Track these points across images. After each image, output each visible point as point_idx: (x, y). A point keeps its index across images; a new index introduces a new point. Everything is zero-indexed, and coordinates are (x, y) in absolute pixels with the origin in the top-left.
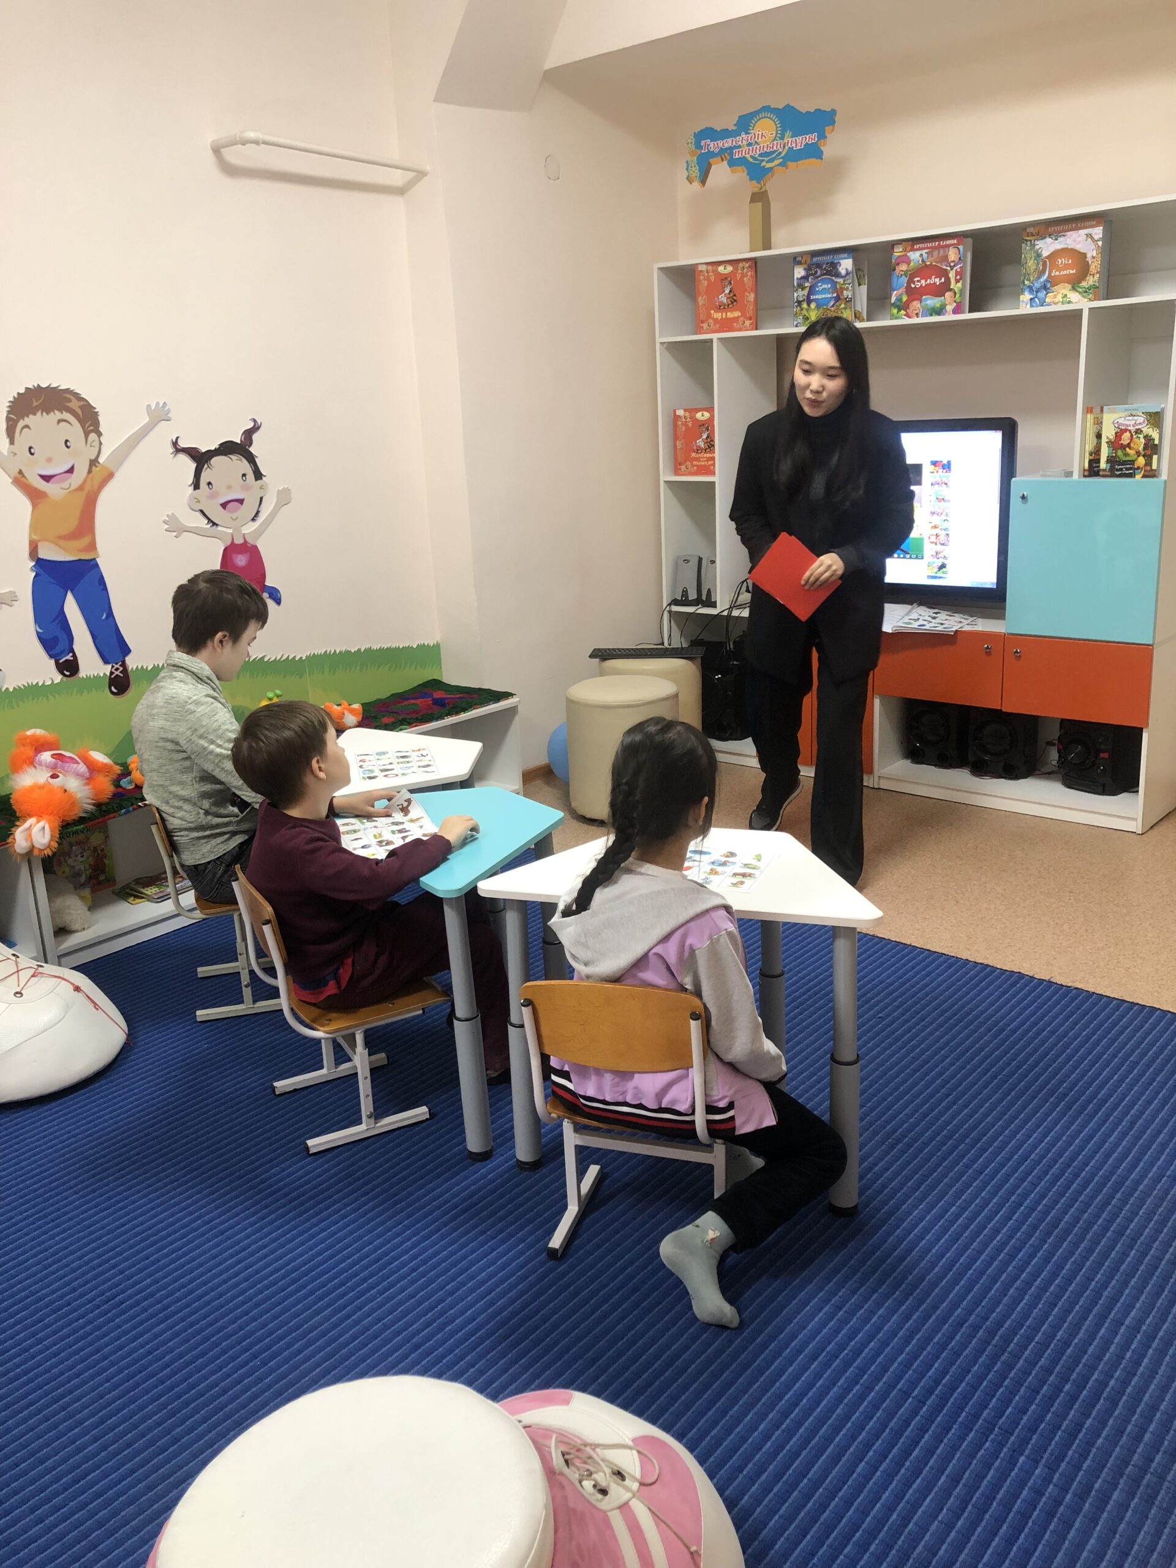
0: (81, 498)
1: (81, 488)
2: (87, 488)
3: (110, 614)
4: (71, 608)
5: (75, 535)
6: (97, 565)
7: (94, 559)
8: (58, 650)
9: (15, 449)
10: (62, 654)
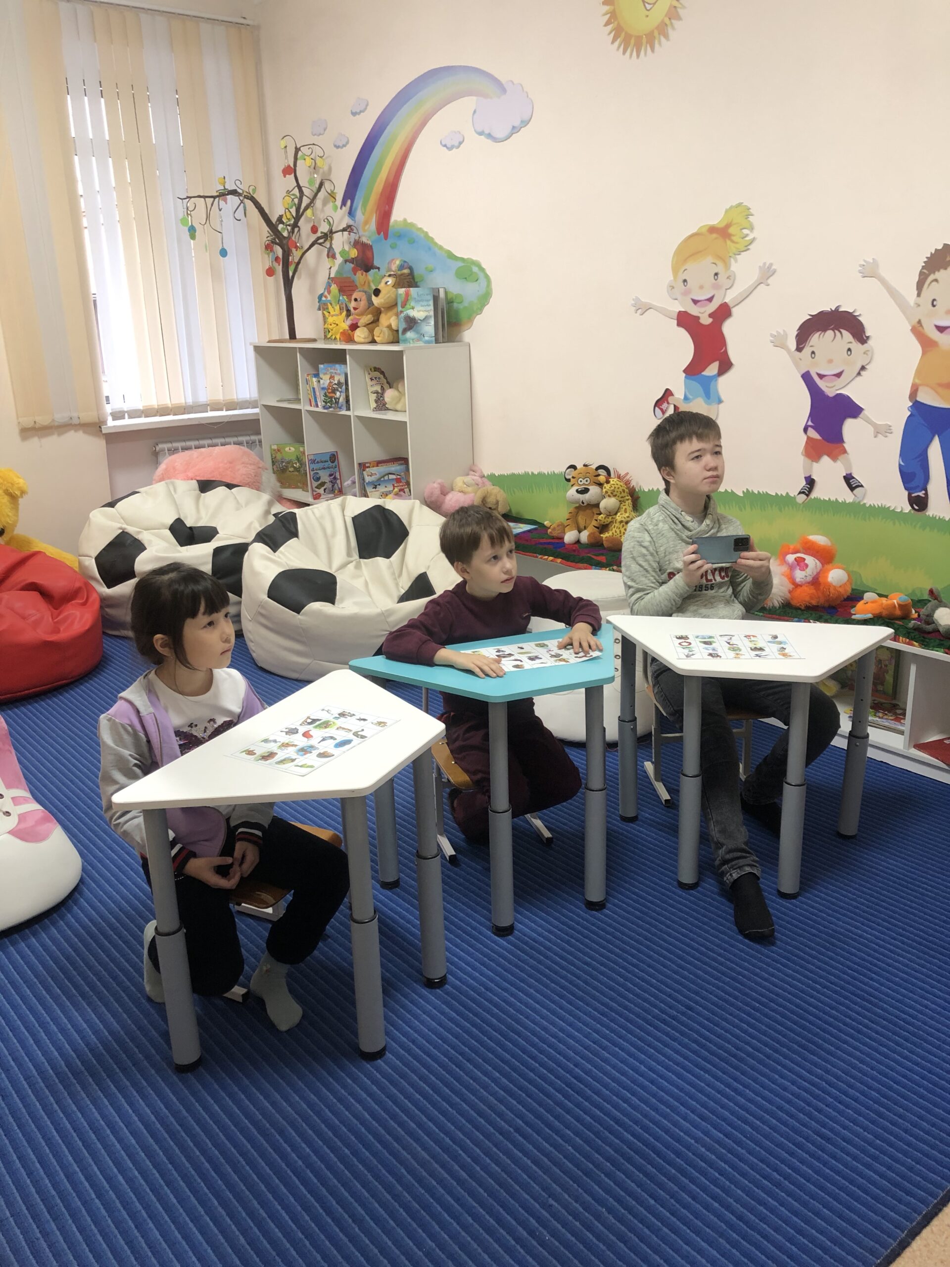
8: (913, 484)
9: (920, 300)
10: (916, 489)
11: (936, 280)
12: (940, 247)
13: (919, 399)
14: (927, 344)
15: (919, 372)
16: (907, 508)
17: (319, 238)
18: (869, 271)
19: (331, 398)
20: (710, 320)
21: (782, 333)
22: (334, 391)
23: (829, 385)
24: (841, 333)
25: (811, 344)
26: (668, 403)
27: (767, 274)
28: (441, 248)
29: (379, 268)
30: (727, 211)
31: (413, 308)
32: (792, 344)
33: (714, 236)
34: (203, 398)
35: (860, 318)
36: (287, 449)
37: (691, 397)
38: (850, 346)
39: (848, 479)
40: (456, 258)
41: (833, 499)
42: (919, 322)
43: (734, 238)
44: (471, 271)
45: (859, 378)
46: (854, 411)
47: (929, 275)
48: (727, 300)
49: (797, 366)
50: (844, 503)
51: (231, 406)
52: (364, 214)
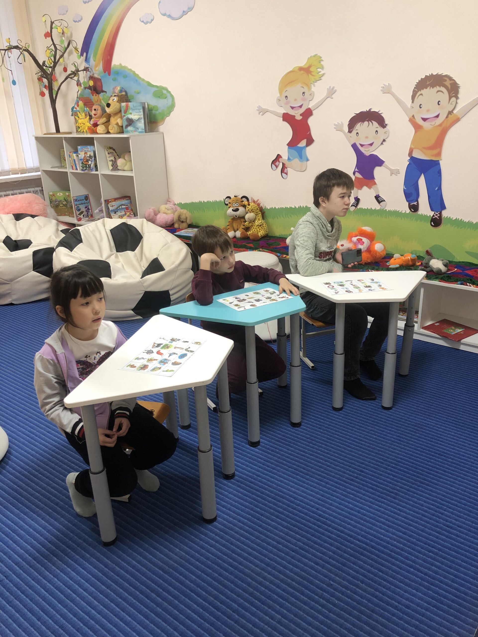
0: (440, 129)
1: (440, 125)
2: (444, 125)
3: (440, 188)
4: (422, 182)
5: (431, 148)
6: (439, 164)
7: (439, 161)
8: (411, 198)
9: (413, 105)
10: (412, 201)
11: (422, 94)
12: (423, 77)
13: (413, 156)
14: (417, 127)
15: (413, 142)
16: (408, 211)
17: (70, 75)
18: (387, 90)
19: (86, 164)
20: (301, 117)
21: (340, 123)
22: (87, 161)
23: (366, 150)
24: (372, 122)
25: (356, 128)
26: (279, 162)
27: (331, 92)
28: (143, 80)
29: (106, 92)
30: (308, 59)
31: (131, 114)
32: (346, 129)
33: (302, 72)
34: (7, 167)
35: (382, 115)
36: (58, 194)
37: (291, 158)
38: (377, 129)
39: (377, 198)
40: (153, 86)
41: (369, 208)
42: (413, 116)
43: (313, 73)
44: (162, 92)
45: (382, 146)
46: (379, 162)
47: (418, 91)
48: (310, 107)
49: (349, 141)
50: (375, 210)
51: (23, 171)
52: (94, 61)
